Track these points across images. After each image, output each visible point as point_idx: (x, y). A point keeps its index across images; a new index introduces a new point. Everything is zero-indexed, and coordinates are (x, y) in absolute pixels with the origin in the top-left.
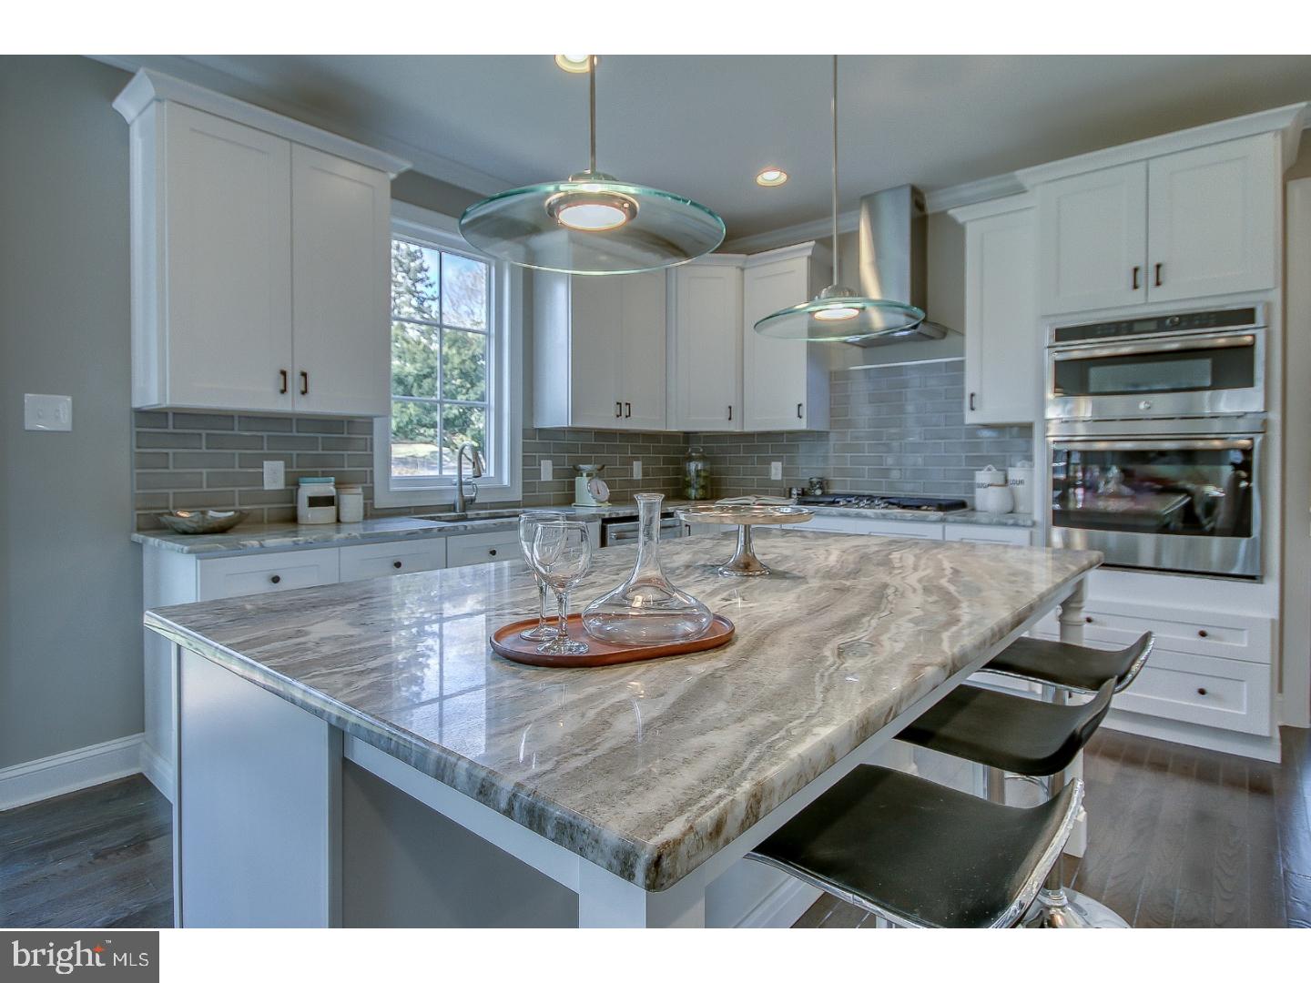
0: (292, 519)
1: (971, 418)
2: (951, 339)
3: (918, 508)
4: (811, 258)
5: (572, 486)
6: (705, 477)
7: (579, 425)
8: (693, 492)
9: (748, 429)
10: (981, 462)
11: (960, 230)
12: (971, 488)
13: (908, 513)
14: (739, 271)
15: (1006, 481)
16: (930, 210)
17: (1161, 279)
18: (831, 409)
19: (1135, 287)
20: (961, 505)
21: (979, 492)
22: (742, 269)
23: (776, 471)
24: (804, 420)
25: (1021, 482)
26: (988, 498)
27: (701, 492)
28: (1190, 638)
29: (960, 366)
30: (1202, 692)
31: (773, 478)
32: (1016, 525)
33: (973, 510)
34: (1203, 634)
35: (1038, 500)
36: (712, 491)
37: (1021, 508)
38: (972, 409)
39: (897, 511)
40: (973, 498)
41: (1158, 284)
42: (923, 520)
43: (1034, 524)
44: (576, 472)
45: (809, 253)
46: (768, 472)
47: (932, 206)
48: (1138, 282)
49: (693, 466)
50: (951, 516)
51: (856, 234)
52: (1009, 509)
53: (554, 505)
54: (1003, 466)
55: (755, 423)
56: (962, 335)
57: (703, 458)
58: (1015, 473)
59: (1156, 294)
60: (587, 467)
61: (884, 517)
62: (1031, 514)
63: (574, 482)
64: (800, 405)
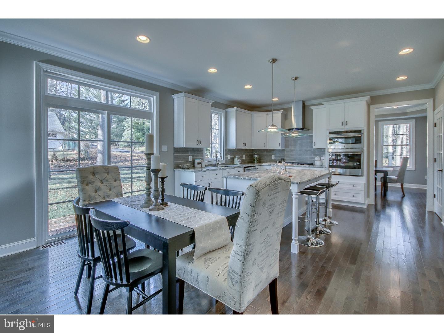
0: (194, 166)
1: (314, 147)
2: (310, 131)
3: (304, 165)
4: (282, 113)
5: (233, 160)
6: (258, 159)
7: (238, 148)
8: (256, 162)
9: (268, 148)
10: (316, 155)
11: (312, 110)
12: (314, 161)
13: (302, 166)
14: (266, 115)
15: (321, 159)
16: (306, 105)
17: (347, 124)
18: (285, 144)
19: (343, 125)
20: (312, 164)
21: (316, 162)
22: (267, 115)
23: (273, 157)
24: (280, 147)
25: (324, 160)
26: (317, 163)
27: (257, 162)
28: (351, 187)
29: (312, 136)
30: (354, 196)
31: (273, 159)
32: (322, 168)
33: (315, 165)
34: (354, 186)
35: (326, 163)
36: (260, 162)
37: (323, 165)
38: (314, 145)
39: (300, 165)
40: (314, 163)
41: (346, 125)
42: (305, 167)
43: (326, 167)
44: (235, 157)
45: (282, 112)
46: (271, 157)
47: (306, 104)
48: (343, 124)
49: (256, 156)
50: (311, 166)
51: (291, 108)
52: (321, 165)
53: (230, 164)
54: (320, 156)
55: (270, 147)
56: (312, 130)
57: (257, 154)
58: (322, 158)
59: (346, 127)
60: (237, 157)
61: (298, 166)
62: (325, 166)
63: (234, 160)
64: (280, 144)
